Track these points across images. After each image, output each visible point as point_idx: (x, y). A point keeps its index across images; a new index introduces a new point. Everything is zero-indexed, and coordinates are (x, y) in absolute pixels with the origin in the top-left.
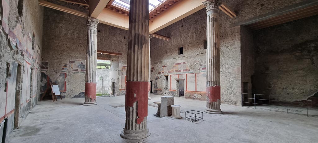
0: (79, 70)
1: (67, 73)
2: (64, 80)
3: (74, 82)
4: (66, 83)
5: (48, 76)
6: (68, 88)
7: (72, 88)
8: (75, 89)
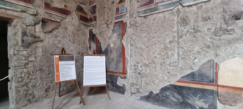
2: (121, 40)
3: (144, 47)
4: (126, 49)
5: (97, 36)
6: (130, 67)
7: (141, 67)
8: (148, 71)
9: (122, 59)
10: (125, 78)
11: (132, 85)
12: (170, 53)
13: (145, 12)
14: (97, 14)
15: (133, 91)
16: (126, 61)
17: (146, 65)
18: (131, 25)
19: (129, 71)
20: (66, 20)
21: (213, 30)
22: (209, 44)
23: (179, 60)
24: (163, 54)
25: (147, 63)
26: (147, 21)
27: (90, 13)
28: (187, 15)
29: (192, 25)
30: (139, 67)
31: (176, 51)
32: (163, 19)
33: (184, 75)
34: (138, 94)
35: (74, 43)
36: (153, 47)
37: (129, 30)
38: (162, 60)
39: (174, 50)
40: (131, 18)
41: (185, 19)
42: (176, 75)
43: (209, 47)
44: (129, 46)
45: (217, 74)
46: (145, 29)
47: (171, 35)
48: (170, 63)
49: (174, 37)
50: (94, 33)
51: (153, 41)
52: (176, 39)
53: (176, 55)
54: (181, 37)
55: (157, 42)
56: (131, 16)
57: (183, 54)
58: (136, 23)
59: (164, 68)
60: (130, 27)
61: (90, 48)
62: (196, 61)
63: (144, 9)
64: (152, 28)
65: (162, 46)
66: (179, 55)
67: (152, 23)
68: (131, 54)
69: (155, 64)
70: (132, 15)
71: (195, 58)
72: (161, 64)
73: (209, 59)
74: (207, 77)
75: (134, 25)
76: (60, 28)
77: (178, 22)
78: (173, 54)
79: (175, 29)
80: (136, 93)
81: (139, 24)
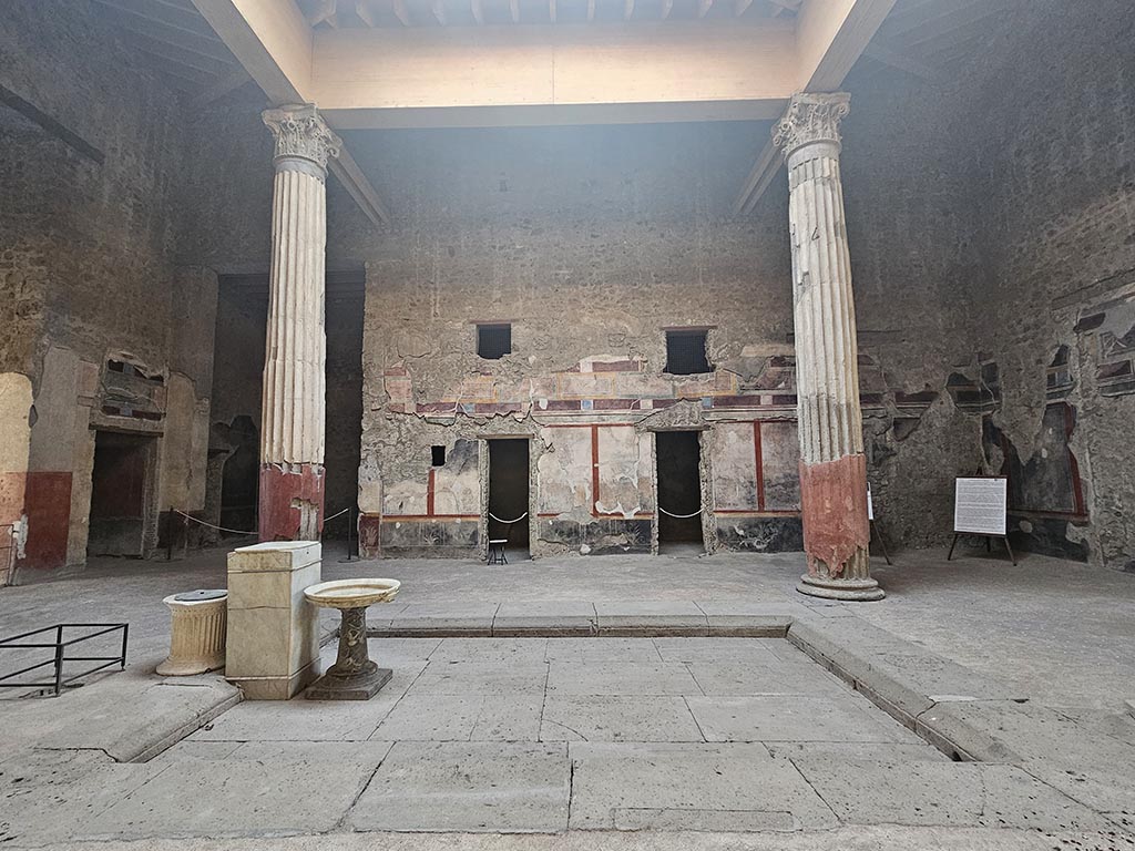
1: (1077, 402)
2: (1066, 445)
3: (1121, 459)
4: (1079, 462)
5: (1006, 432)
6: (1095, 500)
7: (1120, 500)
9: (1071, 484)
10: (1085, 524)
11: (1104, 539)
13: (1114, 388)
14: (1001, 383)
15: (1108, 553)
16: (1083, 488)
17: (1129, 495)
18: (1088, 413)
19: (1091, 508)
20: (929, 411)
26: (1120, 404)
27: (980, 378)
30: (1116, 500)
34: (1119, 559)
35: (947, 450)
37: (1083, 423)
40: (1085, 397)
44: (1087, 455)
46: (1120, 421)
50: (997, 425)
56: (1085, 393)
58: (1098, 407)
60: (1085, 417)
61: (988, 458)
63: (1110, 383)
68: (1093, 473)
70: (1087, 390)
75: (1094, 412)
76: (920, 426)
80: (1115, 557)
81: (1104, 411)
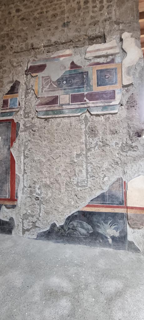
0: (64, 98)
1: (19, 118)
2: (9, 149)
3: (44, 161)
4: (16, 162)
6: (23, 189)
7: (39, 189)
8: (50, 195)
9: (9, 178)
10: (14, 207)
11: (26, 216)
12: (77, 169)
13: (47, 112)
15: (26, 227)
16: (16, 180)
17: (46, 186)
18: (26, 128)
19: (20, 195)
21: (120, 145)
22: (117, 160)
23: (87, 178)
24: (69, 171)
25: (48, 183)
26: (48, 125)
28: (96, 125)
29: (101, 137)
30: (37, 189)
31: (84, 167)
32: (69, 125)
33: (94, 197)
34: (34, 230)
36: (57, 160)
37: (23, 135)
38: (68, 179)
39: (82, 166)
40: (26, 118)
41: (94, 129)
42: (84, 198)
43: (117, 163)
44: (22, 157)
45: (126, 193)
46: (46, 135)
47: (78, 147)
48: (78, 182)
49: (82, 150)
51: (56, 153)
52: (84, 153)
53: (84, 172)
54: (89, 150)
55: (61, 155)
56: (27, 115)
57: (92, 170)
58: (33, 125)
59: (70, 189)
60: (25, 131)
62: (106, 179)
63: (45, 109)
64: (56, 135)
65: (68, 160)
66: (87, 173)
67: (55, 128)
68: (25, 170)
69: (59, 183)
70: (28, 113)
71: (105, 176)
72: (66, 184)
73: (118, 177)
74: (117, 198)
75: (31, 128)
77: (86, 131)
78: (81, 171)
79: (83, 140)
80: (31, 229)
81: (37, 128)
